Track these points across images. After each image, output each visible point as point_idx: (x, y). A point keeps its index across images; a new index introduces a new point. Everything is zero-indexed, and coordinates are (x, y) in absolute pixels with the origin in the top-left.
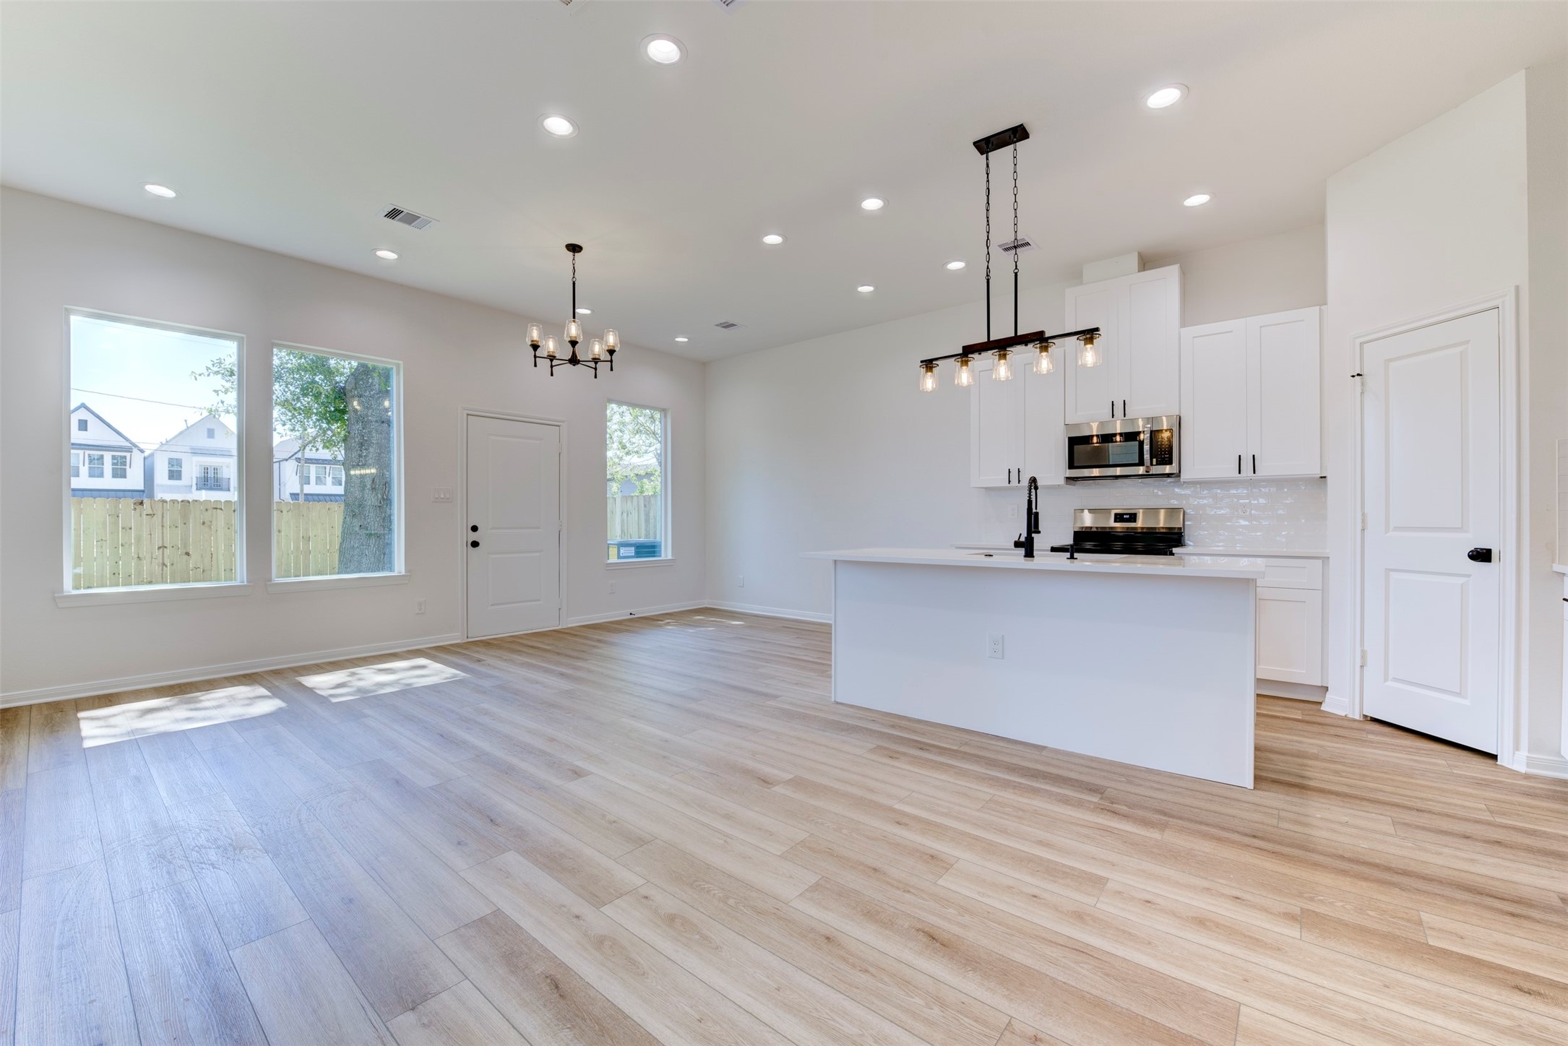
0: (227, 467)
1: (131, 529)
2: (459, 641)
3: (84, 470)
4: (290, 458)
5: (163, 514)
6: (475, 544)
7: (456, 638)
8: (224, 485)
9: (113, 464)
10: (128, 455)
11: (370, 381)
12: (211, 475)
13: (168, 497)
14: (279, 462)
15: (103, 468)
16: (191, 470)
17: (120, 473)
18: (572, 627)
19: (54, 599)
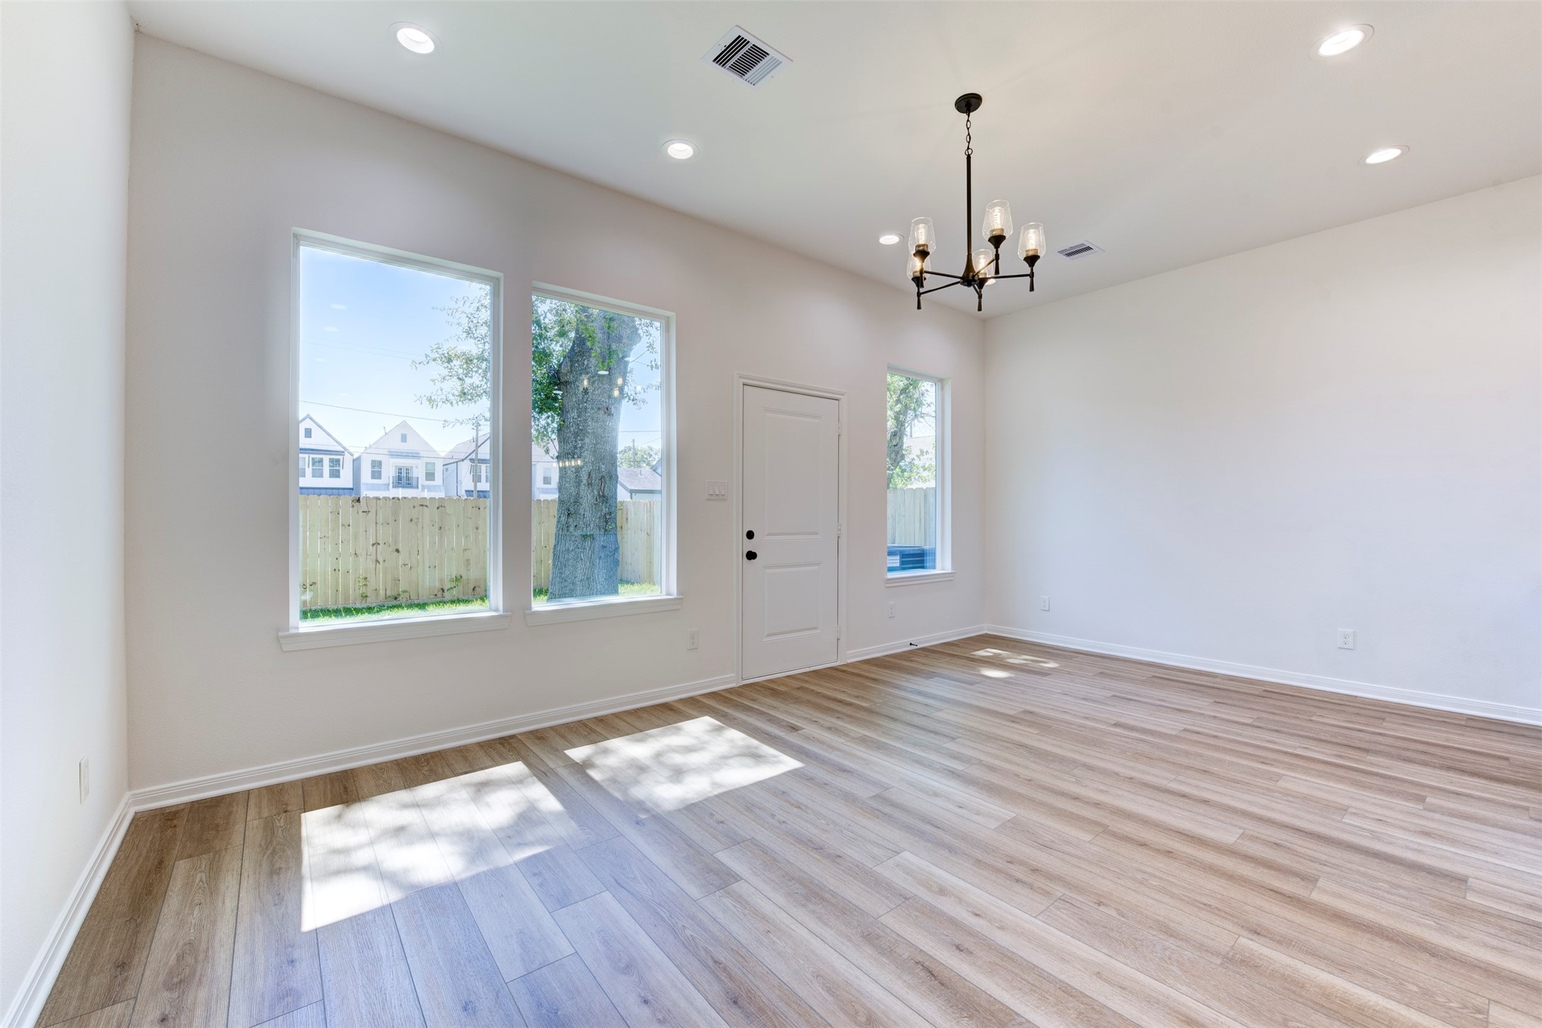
1: (349, 525)
2: (734, 685)
3: (309, 471)
4: (466, 458)
5: (377, 511)
6: (751, 556)
7: (727, 680)
8: (414, 483)
9: (330, 466)
10: (340, 457)
11: (586, 363)
12: (404, 475)
13: (372, 494)
14: (457, 462)
15: (322, 469)
16: (389, 473)
17: (335, 474)
18: (852, 663)
19: (278, 639)
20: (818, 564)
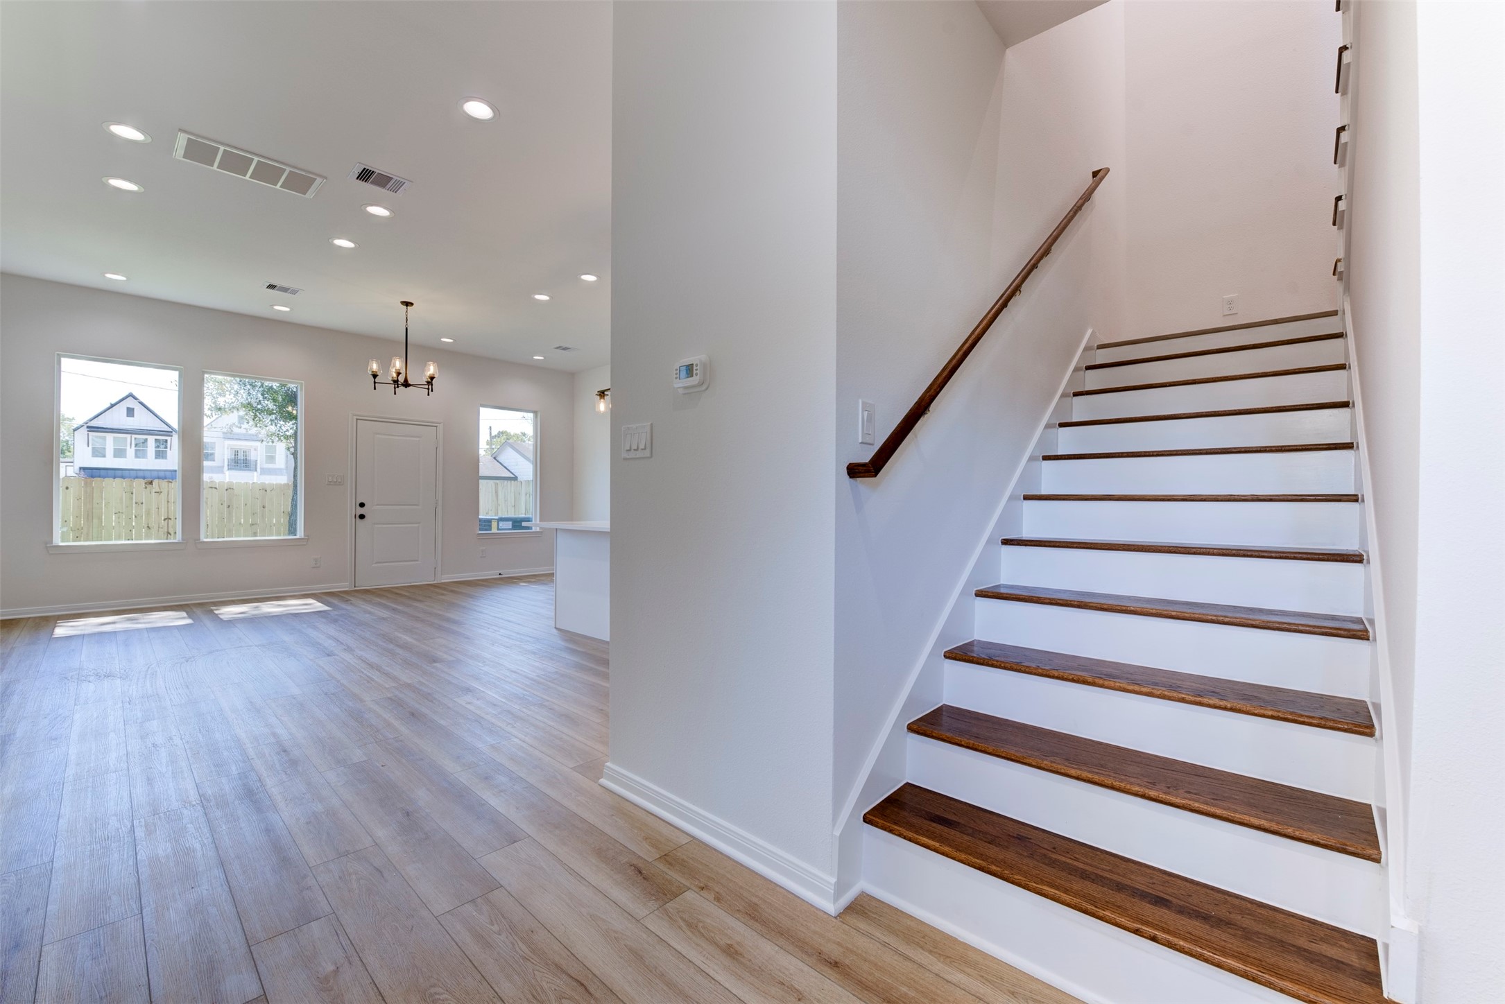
0: (255, 450)
1: (142, 503)
2: (347, 589)
3: (130, 452)
6: (362, 517)
7: (345, 586)
8: (250, 466)
9: (156, 448)
10: (169, 439)
12: (241, 456)
15: (147, 450)
18: (444, 583)
19: (47, 547)
20: (419, 523)
